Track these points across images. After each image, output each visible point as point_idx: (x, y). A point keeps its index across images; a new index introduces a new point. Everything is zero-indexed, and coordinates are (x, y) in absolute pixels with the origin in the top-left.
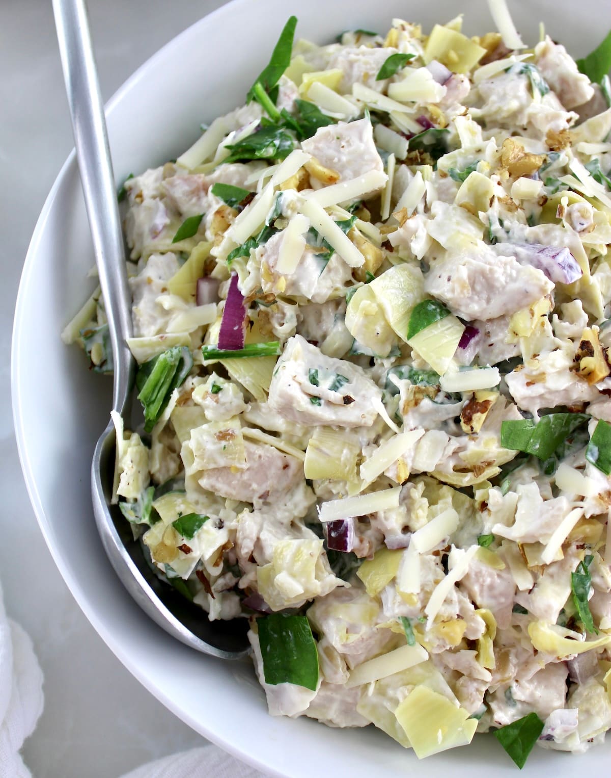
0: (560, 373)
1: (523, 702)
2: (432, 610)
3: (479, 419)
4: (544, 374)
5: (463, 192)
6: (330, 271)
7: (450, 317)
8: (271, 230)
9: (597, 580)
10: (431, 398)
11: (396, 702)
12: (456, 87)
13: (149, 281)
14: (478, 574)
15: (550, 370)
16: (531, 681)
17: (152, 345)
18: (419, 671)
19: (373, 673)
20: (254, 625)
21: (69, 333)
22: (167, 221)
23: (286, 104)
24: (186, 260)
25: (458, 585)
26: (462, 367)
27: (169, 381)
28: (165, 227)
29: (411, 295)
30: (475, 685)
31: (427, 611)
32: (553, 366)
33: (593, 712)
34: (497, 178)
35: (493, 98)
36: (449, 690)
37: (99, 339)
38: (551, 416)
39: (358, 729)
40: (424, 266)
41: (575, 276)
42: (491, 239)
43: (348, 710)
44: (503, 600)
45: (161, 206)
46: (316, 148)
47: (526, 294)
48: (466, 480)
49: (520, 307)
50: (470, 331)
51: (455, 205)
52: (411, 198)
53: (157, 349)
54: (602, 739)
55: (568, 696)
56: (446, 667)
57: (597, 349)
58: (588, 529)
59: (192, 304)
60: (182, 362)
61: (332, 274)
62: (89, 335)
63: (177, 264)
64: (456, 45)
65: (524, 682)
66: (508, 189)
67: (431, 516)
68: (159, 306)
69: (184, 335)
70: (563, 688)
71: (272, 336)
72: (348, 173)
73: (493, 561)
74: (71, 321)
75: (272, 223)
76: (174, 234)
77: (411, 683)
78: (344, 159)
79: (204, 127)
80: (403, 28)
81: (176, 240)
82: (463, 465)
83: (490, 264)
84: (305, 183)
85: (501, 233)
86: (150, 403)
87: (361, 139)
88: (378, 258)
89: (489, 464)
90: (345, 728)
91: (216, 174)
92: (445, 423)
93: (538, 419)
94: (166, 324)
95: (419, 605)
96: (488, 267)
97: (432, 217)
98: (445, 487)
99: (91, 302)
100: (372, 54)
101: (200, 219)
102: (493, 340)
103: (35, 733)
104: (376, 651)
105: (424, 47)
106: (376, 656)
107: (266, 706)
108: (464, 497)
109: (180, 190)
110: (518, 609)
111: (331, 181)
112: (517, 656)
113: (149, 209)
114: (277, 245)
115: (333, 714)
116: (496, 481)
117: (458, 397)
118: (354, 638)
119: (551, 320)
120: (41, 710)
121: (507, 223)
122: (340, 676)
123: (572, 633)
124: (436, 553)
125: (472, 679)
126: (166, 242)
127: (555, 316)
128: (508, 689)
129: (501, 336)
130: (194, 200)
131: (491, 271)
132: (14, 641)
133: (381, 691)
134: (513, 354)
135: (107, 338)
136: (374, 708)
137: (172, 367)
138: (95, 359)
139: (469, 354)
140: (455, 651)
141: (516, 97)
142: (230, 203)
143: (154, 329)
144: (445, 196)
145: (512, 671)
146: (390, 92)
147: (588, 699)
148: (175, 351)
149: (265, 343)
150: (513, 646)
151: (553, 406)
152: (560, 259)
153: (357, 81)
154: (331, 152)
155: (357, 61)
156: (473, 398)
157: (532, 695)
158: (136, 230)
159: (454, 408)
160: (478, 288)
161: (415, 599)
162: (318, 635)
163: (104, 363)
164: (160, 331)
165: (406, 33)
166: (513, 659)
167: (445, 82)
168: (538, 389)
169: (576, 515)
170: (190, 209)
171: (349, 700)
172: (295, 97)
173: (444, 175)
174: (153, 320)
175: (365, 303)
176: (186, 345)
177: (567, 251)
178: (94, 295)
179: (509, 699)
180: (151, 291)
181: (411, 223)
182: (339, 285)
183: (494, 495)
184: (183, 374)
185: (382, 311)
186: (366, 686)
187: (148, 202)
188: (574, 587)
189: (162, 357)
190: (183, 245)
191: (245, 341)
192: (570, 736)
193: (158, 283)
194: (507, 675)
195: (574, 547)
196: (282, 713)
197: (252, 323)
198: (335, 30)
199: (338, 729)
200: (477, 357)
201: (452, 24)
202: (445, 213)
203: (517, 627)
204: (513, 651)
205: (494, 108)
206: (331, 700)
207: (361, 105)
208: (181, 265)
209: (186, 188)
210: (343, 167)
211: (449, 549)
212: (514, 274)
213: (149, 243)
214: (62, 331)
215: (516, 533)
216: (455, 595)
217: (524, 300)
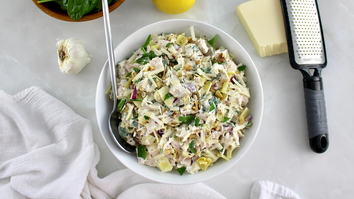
0: (189, 109)
1: (183, 164)
2: (164, 148)
3: (175, 116)
4: (186, 109)
5: (177, 73)
6: (152, 87)
7: (172, 97)
8: (142, 79)
9: (195, 144)
10: (168, 111)
11: (159, 162)
12: (179, 51)
13: (121, 85)
14: (173, 142)
15: (187, 108)
16: (184, 161)
17: (121, 97)
18: (164, 158)
19: (156, 158)
20: (137, 147)
21: (106, 93)
22: (125, 73)
23: (148, 52)
24: (128, 80)
25: (170, 144)
26: (174, 106)
27: (123, 104)
28: (124, 74)
29: (166, 92)
30: (173, 161)
31: (163, 148)
32: (188, 108)
33: (195, 167)
34: (183, 71)
35: (187, 53)
36: (168, 162)
37: (112, 94)
38: (189, 116)
39: (154, 167)
40: (169, 86)
41: (195, 91)
42: (181, 82)
43: (152, 163)
44: (178, 147)
45: (124, 70)
46: (152, 63)
47: (185, 94)
48: (173, 126)
49: (184, 96)
50: (176, 99)
51: (176, 76)
52: (168, 74)
53: (122, 98)
54: (197, 172)
55: (191, 164)
56: (168, 157)
57: (197, 105)
58: (193, 136)
59: (129, 89)
60: (126, 100)
61: (152, 88)
62: (110, 93)
63: (126, 81)
64: (183, 39)
65: (183, 161)
66: (186, 73)
67: (167, 132)
68: (122, 89)
69: (127, 95)
70: (190, 163)
71: (142, 97)
72: (157, 68)
73: (176, 140)
74: (107, 90)
75: (142, 78)
76: (126, 75)
77: (162, 160)
78: (156, 65)
79: (134, 52)
80: (172, 36)
81: (126, 77)
82: (173, 123)
83: (179, 88)
84: (149, 69)
85: (183, 82)
86: (120, 107)
87: (160, 62)
88: (160, 85)
89: (177, 123)
90: (152, 167)
91: (134, 65)
92: (170, 115)
93: (186, 116)
94: (124, 93)
95: (162, 147)
96: (178, 89)
97: (171, 78)
98: (170, 127)
99: (110, 87)
100: (165, 42)
101: (131, 73)
102: (180, 101)
103: (98, 164)
104: (157, 154)
105: (177, 39)
106: (157, 155)
107: (138, 162)
108: (173, 128)
109: (127, 68)
110: (181, 149)
111: (153, 70)
112: (181, 156)
113: (122, 70)
114: (142, 82)
115: (149, 164)
116: (179, 126)
117: (173, 111)
118: (152, 151)
119: (191, 98)
120: (99, 160)
121: (184, 80)
122: (150, 157)
123: (190, 153)
124: (167, 138)
125: (173, 160)
126: (124, 77)
127: (192, 98)
128: (180, 162)
129: (181, 101)
130: (130, 69)
131: (179, 90)
132: (95, 147)
133: (157, 160)
134: (183, 104)
135: (113, 94)
136: (156, 164)
137: (124, 101)
138: (111, 98)
139: (175, 104)
140: (169, 155)
141: (191, 53)
142: (136, 72)
143: (121, 94)
144: (174, 74)
145: (180, 159)
146: (168, 49)
147: (194, 165)
148: (125, 98)
149: (140, 99)
150: (180, 155)
151: (189, 114)
152: (192, 88)
153: (162, 47)
154: (154, 64)
155: (162, 43)
156: (175, 112)
157: (184, 163)
158: (119, 73)
159: (171, 113)
160: (177, 92)
161: (161, 146)
162: (147, 150)
163: (112, 99)
164: (122, 94)
165: (173, 37)
166: (180, 157)
167: (177, 50)
168: (185, 112)
169: (190, 134)
170: (129, 71)
171: (152, 162)
172: (150, 50)
173: (174, 69)
174: (121, 92)
175: (157, 94)
176: (127, 97)
177: (194, 86)
178: (111, 85)
179: (180, 164)
180: (121, 87)
181: (166, 79)
182: (153, 90)
183: (177, 129)
184: (126, 102)
185: (160, 96)
186: (155, 160)
187: (122, 68)
188: (190, 146)
189: (122, 99)
190: (127, 78)
191: (137, 98)
192: (190, 171)
193: (122, 85)
194: (179, 160)
195: (190, 139)
196: (140, 163)
197: (138, 95)
198: (161, 33)
199: (150, 167)
200: (177, 104)
201: (182, 34)
202: (173, 77)
203: (181, 152)
204: (180, 156)
205: (187, 55)
206: (149, 162)
207: (162, 52)
208: (127, 81)
209: (128, 67)
210: (156, 67)
211: (169, 138)
212: (183, 90)
213: (121, 77)
214: (105, 92)
215: (180, 136)
216: (169, 146)
217: (185, 95)
